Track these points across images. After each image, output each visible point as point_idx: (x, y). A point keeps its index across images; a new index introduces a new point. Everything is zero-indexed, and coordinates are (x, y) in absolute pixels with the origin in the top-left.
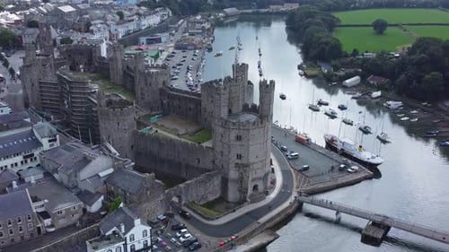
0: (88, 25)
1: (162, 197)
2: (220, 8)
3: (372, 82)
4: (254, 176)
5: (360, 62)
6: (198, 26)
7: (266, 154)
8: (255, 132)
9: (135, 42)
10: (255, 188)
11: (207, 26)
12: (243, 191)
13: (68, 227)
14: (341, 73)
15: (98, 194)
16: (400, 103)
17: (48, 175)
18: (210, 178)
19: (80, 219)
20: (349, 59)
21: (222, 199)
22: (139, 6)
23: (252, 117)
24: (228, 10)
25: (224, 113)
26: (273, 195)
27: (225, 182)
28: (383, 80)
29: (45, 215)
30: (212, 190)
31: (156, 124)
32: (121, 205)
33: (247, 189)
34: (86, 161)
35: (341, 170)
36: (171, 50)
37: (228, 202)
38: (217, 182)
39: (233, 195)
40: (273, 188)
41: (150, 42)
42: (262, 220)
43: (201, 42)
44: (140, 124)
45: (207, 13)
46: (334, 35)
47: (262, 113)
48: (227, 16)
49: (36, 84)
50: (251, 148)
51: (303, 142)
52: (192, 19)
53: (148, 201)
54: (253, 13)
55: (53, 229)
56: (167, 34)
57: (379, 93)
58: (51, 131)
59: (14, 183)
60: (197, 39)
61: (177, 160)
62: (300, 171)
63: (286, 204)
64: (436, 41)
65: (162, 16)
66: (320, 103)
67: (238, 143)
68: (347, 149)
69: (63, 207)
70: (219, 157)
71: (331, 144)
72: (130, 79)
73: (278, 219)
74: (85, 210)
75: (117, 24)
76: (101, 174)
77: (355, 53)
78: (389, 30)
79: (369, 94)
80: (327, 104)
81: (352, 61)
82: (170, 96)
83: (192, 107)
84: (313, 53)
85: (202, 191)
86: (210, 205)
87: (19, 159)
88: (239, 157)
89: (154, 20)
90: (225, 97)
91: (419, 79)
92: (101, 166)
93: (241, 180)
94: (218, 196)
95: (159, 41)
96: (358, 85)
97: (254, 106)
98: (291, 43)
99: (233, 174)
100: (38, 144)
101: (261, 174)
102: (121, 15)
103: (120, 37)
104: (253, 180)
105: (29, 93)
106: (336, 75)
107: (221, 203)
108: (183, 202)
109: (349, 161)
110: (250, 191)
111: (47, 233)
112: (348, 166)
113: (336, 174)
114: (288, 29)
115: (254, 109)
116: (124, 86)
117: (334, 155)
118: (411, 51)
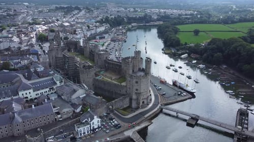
0: (75, 31)
1: (105, 106)
2: (130, 23)
3: (192, 57)
4: (143, 98)
5: (188, 48)
6: (121, 31)
7: (148, 88)
8: (143, 80)
9: (95, 38)
10: (143, 102)
11: (124, 31)
12: (138, 103)
13: (67, 118)
14: (180, 52)
15: (80, 105)
16: (204, 66)
17: (59, 96)
18: (125, 98)
19: (72, 115)
20: (183, 47)
21: (130, 107)
22: (96, 22)
23: (142, 74)
24: (133, 24)
25: (131, 72)
26: (150, 105)
27: (131, 100)
28: (198, 56)
29: (58, 113)
30: (126, 103)
31: (103, 75)
32: (89, 110)
33: (140, 103)
34: (75, 91)
35: (179, 95)
36: (109, 42)
37: (132, 108)
38: (128, 100)
39: (134, 105)
40: (151, 102)
41: (101, 38)
42: (146, 116)
43: (122, 38)
44: (96, 75)
45: (124, 26)
46: (177, 36)
47: (146, 71)
48: (133, 27)
49: (54, 58)
50: (142, 86)
51: (163, 83)
52: (118, 28)
53: (99, 108)
54: (144, 25)
55: (61, 119)
56: (108, 35)
57: (195, 61)
58: (60, 78)
59: (46, 100)
60: (120, 37)
61: (111, 90)
62: (162, 95)
63: (156, 109)
64: (219, 40)
65: (106, 27)
66: (171, 66)
67: (136, 84)
68: (181, 86)
69: (65, 110)
70: (128, 90)
71: (175, 84)
72: (92, 55)
73: (152, 116)
74: (74, 111)
75: (87, 31)
76: (81, 97)
77: (186, 44)
78: (200, 34)
79: (191, 61)
80: (174, 66)
81: (184, 47)
82: (109, 63)
83: (118, 67)
84: (168, 43)
85: (121, 103)
86: (125, 109)
87: (47, 90)
88: (137, 90)
89: (102, 29)
90: (131, 65)
91: (212, 56)
92: (80, 93)
93: (137, 99)
94: (128, 105)
95: (104, 38)
96: (187, 58)
97: (143, 69)
98: (159, 38)
99: (134, 97)
100: (56, 84)
101: (145, 97)
102: (88, 27)
103: (88, 36)
104: (143, 99)
105: (51, 61)
106: (178, 53)
107: (129, 109)
108: (114, 108)
109: (182, 91)
110: (141, 104)
111: (59, 121)
112: (182, 93)
113: (177, 97)
114: (158, 32)
115: (143, 70)
116: (89, 58)
117: (176, 88)
118: (209, 44)
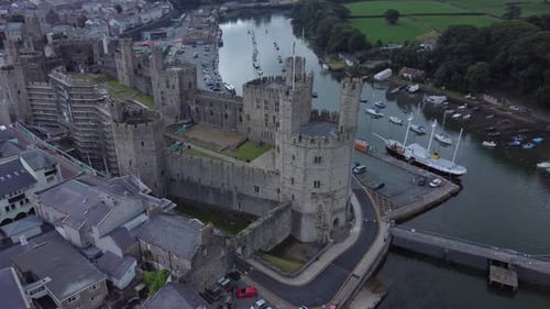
3: (405, 75)
4: (335, 208)
6: (205, 20)
9: (138, 37)
10: (336, 222)
11: (212, 19)
12: (323, 228)
14: (371, 65)
16: (444, 98)
18: (280, 214)
20: (373, 51)
21: (291, 237)
24: (229, 4)
27: (297, 216)
30: (282, 230)
36: (180, 45)
37: (300, 242)
38: (286, 218)
39: (307, 233)
41: (155, 37)
42: (359, 271)
43: (210, 37)
44: (168, 139)
52: (195, 13)
53: (204, 264)
56: (171, 28)
60: (206, 33)
62: (375, 189)
65: (164, 10)
67: (317, 167)
70: (288, 185)
72: (144, 80)
75: (116, 18)
77: (379, 43)
79: (407, 88)
81: (378, 52)
82: (198, 101)
84: (334, 45)
88: (318, 184)
89: (156, 14)
93: (320, 215)
94: (287, 235)
95: (164, 35)
97: (326, 113)
99: (309, 207)
101: (342, 203)
102: (119, 9)
103: (121, 32)
104: (334, 213)
106: (366, 68)
107: (292, 246)
108: (249, 253)
110: (331, 227)
